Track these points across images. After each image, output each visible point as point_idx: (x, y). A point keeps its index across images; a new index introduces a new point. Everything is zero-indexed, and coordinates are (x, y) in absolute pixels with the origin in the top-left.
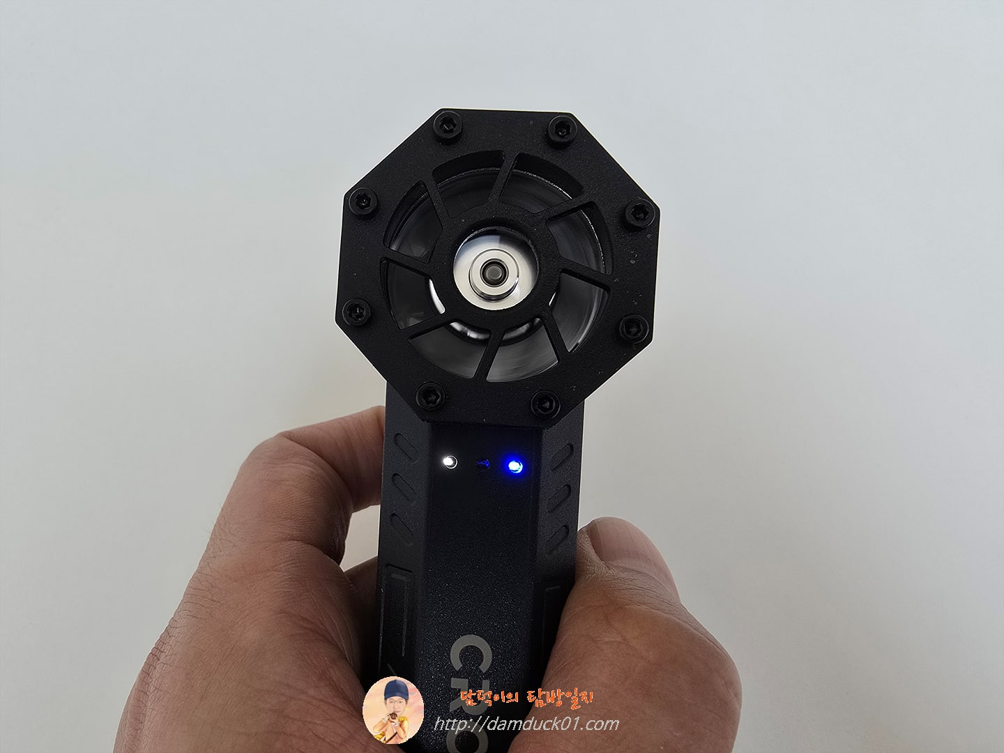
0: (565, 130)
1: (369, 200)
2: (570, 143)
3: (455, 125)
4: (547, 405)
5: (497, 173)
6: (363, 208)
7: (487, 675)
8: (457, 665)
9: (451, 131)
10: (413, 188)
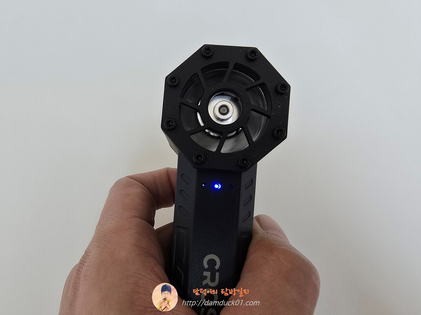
0: (254, 54)
1: (176, 79)
2: (256, 59)
3: (210, 51)
4: (245, 162)
5: (226, 71)
6: (173, 82)
7: (218, 271)
8: (206, 266)
9: (209, 53)
10: (193, 75)
